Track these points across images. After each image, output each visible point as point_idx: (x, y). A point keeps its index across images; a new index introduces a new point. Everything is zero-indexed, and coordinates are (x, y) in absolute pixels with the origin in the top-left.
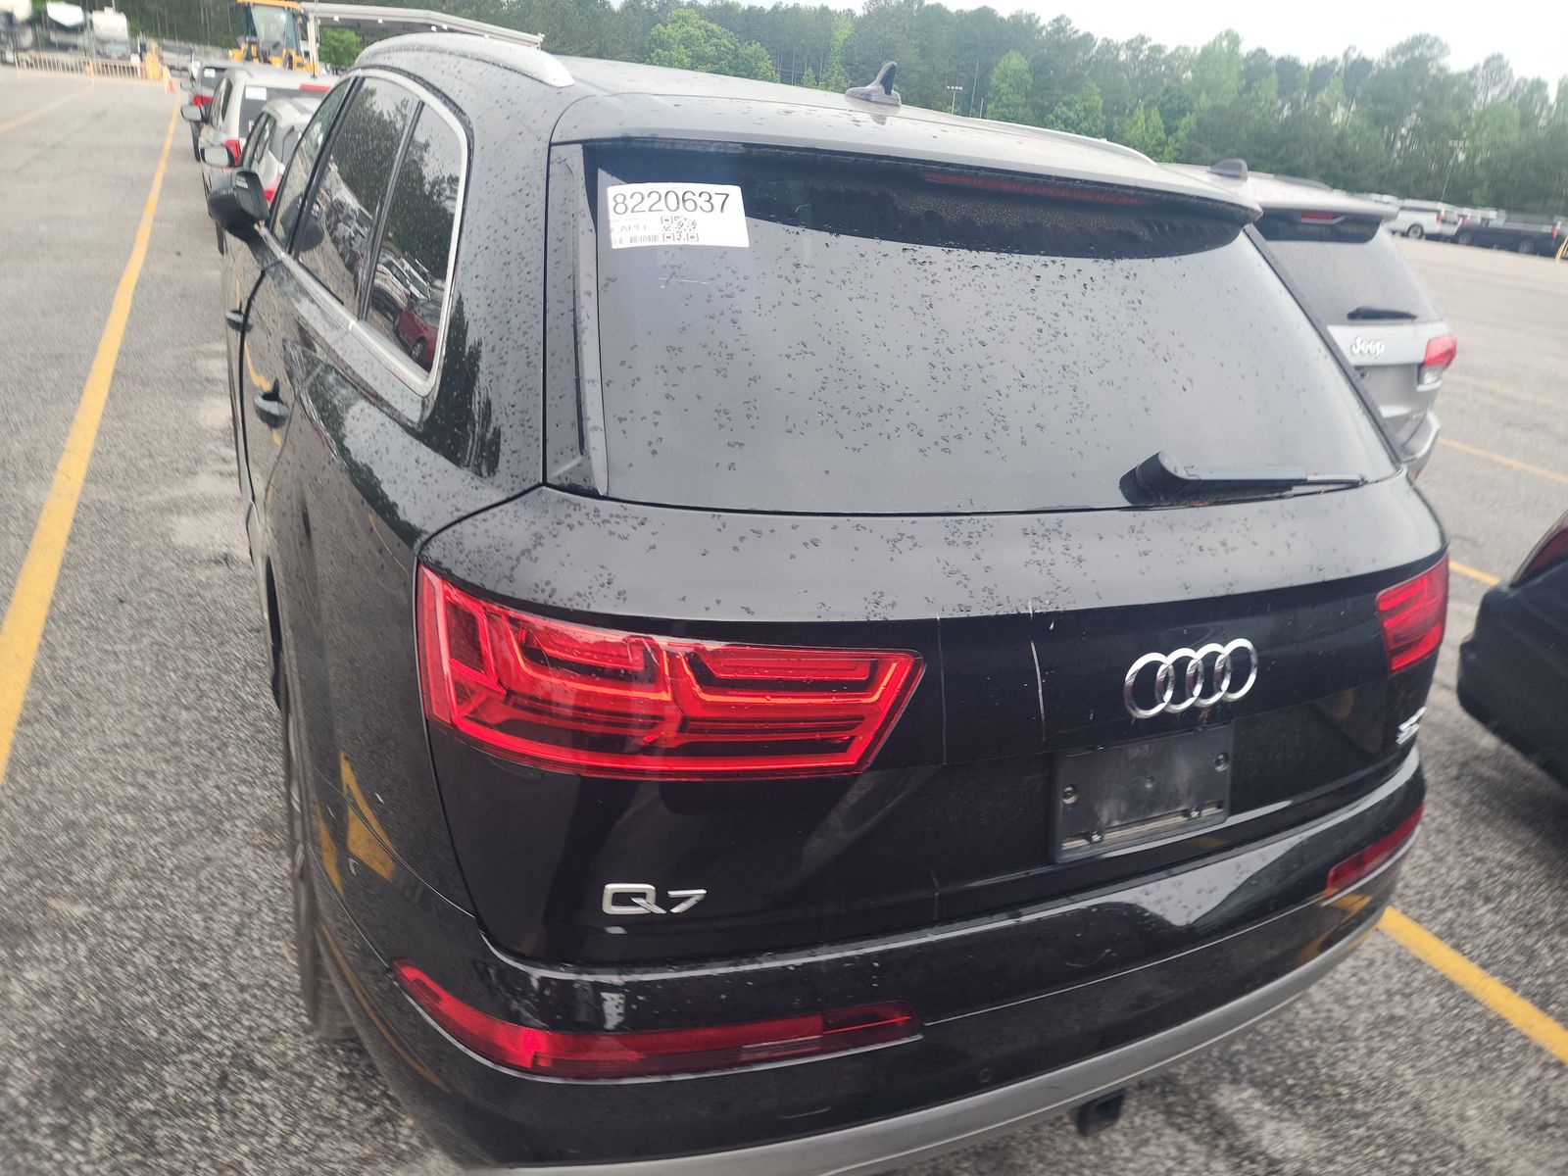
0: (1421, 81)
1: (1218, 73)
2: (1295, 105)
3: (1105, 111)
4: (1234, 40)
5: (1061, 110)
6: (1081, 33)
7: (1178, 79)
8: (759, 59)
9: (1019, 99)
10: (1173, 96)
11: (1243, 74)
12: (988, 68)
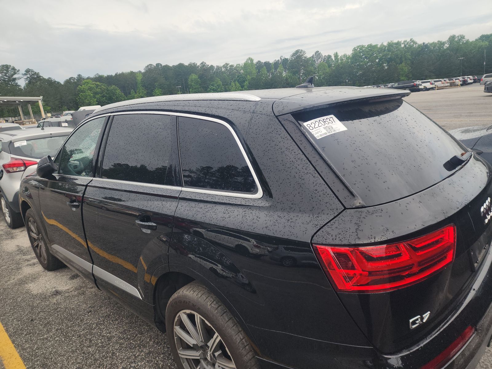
0: (301, 61)
1: (250, 69)
2: (272, 74)
3: (223, 85)
4: (252, 60)
5: (211, 87)
6: (210, 66)
7: (240, 73)
8: (115, 90)
9: (198, 86)
10: (240, 77)
11: (257, 68)
12: (186, 80)
